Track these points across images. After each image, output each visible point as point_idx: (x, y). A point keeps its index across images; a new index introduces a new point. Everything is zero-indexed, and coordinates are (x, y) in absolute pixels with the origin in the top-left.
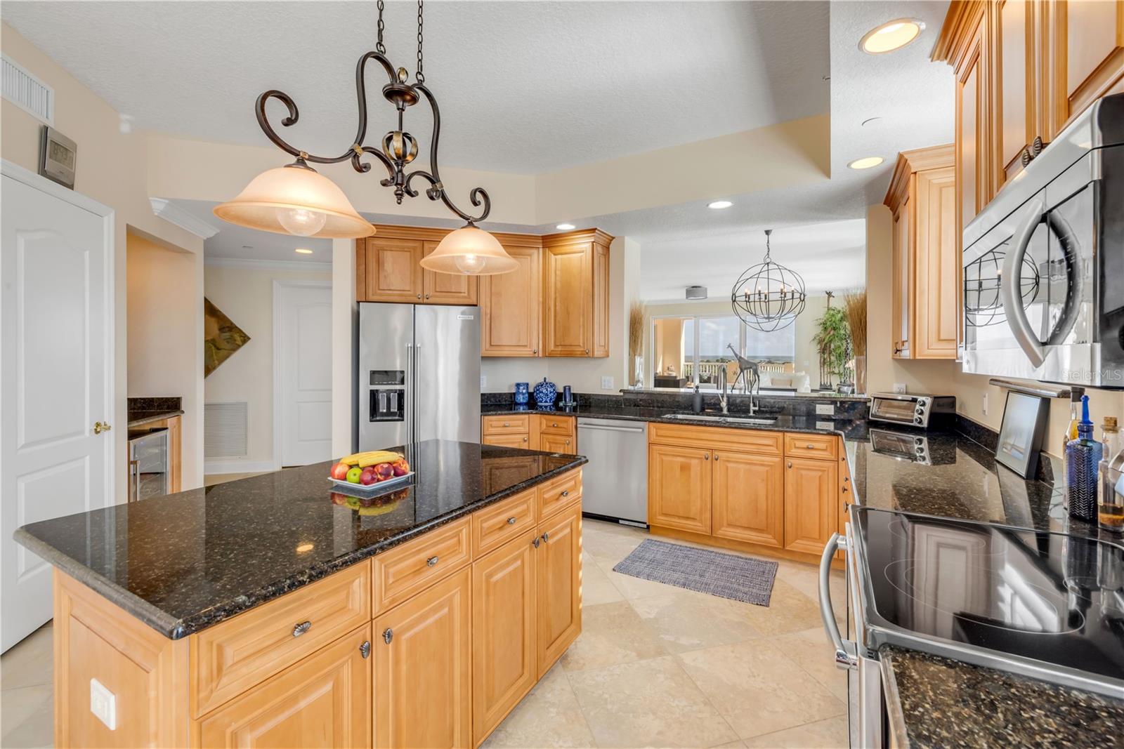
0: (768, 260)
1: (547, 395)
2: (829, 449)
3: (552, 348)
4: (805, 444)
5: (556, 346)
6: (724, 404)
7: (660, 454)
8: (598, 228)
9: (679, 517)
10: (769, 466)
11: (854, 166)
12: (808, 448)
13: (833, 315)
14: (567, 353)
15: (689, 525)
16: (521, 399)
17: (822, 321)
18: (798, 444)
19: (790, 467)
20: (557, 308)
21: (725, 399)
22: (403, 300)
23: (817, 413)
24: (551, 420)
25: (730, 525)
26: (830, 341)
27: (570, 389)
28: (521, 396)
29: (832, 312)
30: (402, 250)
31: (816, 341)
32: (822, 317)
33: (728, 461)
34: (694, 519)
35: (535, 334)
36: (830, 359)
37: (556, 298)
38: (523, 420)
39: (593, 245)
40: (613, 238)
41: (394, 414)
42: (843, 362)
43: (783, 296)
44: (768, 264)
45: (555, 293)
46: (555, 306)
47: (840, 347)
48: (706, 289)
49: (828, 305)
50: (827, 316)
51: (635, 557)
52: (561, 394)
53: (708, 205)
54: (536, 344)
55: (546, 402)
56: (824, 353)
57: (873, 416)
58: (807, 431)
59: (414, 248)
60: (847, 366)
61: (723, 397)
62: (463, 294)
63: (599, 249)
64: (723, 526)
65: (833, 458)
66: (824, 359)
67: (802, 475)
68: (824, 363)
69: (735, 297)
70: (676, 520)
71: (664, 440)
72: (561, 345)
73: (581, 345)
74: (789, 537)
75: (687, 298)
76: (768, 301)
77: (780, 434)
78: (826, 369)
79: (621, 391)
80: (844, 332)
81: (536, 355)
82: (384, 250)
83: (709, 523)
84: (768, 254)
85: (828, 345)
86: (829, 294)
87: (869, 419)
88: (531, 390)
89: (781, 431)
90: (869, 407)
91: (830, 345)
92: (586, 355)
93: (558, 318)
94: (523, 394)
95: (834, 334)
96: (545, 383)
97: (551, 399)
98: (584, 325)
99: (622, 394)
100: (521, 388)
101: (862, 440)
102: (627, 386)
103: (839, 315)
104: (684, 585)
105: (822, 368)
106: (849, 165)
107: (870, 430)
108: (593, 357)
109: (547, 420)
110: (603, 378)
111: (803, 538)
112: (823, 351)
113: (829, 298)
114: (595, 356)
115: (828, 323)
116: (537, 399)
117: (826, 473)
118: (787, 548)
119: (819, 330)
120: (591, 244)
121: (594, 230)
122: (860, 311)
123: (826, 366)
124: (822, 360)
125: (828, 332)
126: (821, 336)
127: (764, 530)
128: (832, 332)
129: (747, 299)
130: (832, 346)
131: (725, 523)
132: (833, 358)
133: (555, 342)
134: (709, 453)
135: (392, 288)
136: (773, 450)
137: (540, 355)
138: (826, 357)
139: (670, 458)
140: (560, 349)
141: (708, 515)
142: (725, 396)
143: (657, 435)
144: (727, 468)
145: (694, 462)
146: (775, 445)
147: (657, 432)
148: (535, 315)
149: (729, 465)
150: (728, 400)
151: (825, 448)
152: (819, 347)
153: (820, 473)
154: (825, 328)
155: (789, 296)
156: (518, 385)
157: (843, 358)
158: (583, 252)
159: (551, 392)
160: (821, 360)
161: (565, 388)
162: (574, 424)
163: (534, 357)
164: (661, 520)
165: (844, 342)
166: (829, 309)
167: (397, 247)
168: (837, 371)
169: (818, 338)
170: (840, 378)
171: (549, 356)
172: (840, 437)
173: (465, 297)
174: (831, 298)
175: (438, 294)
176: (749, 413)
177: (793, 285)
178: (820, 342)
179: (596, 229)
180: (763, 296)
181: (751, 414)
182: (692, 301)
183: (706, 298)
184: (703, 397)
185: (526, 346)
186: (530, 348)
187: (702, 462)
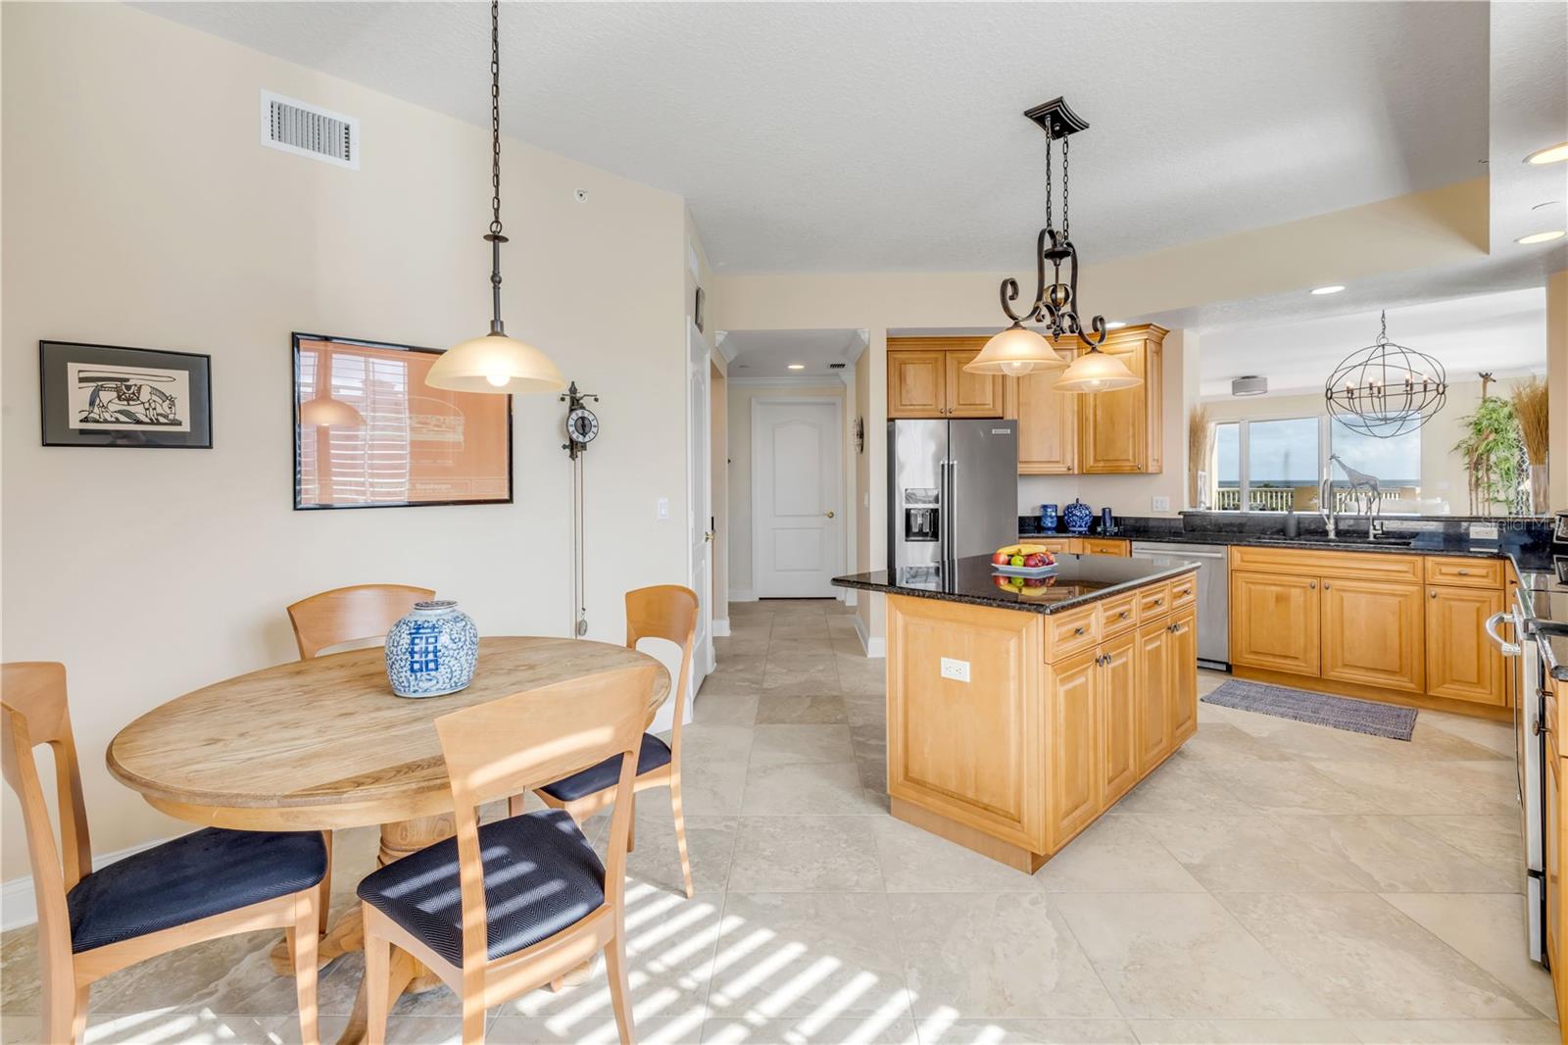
0: (1383, 341)
1: (1081, 518)
2: (1491, 574)
3: (1092, 463)
4: (1456, 570)
5: (1096, 460)
6: (1330, 527)
7: (1247, 583)
8: (1155, 323)
9: (1274, 656)
10: (1402, 596)
11: (1522, 242)
12: (1461, 574)
13: (1494, 410)
14: (1113, 470)
15: (1289, 665)
16: (1049, 523)
17: (1472, 420)
18: (1445, 570)
19: (1434, 597)
20: (1098, 417)
21: (1332, 521)
22: (926, 415)
23: (1471, 537)
24: (1098, 545)
25: (1345, 666)
26: (1489, 451)
27: (1110, 511)
28: (1049, 519)
29: (1491, 405)
30: (924, 362)
31: (1462, 451)
32: (1473, 413)
33: (1344, 591)
34: (1296, 658)
35: (1069, 447)
36: (1488, 478)
37: (1095, 406)
38: (1061, 544)
39: (1146, 343)
40: (1168, 331)
41: (926, 534)
42: (1515, 482)
43: (1409, 388)
44: (1383, 346)
45: (1095, 400)
46: (1095, 415)
47: (1507, 459)
48: (1266, 379)
49: (1484, 395)
50: (1483, 411)
51: (1220, 692)
52: (1099, 518)
53: (1311, 291)
54: (1072, 459)
55: (1081, 526)
56: (1477, 470)
57: (1558, 538)
58: (1458, 554)
59: (936, 360)
60: (1521, 488)
61: (1328, 518)
62: (987, 407)
63: (1151, 346)
64: (1336, 667)
65: (1498, 585)
66: (1478, 479)
67: (1451, 607)
68: (1477, 485)
69: (1332, 393)
70: (1271, 659)
71: (1253, 566)
72: (1104, 460)
73: (1131, 458)
74: (1433, 680)
75: (1233, 394)
76: (1385, 396)
77: (1419, 559)
78: (1480, 495)
79: (1180, 513)
80: (1516, 436)
81: (1071, 472)
82: (905, 364)
83: (1316, 663)
84: (1383, 333)
85: (1484, 457)
86: (1486, 377)
87: (1552, 543)
88: (1060, 513)
89: (1420, 555)
90: (1553, 530)
91: (1488, 457)
92: (1138, 472)
93: (1099, 429)
94: (1051, 517)
95: (1495, 440)
96: (1077, 505)
97: (1086, 523)
98: (1134, 436)
99: (1182, 517)
100: (1049, 510)
101: (1542, 571)
102: (1187, 508)
103: (1506, 411)
104: (1296, 718)
105: (1474, 493)
106: (1516, 241)
107: (1555, 556)
108: (1147, 474)
109: (1091, 544)
110: (1155, 498)
111: (1454, 681)
112: (1476, 466)
113: (1485, 383)
114: (1150, 471)
115: (1485, 423)
116: (1068, 523)
117: (1487, 604)
118: (1431, 694)
119: (1467, 434)
120: (1143, 342)
121: (1148, 326)
122: (1538, 407)
123: (1480, 489)
124: (1474, 480)
125: (1484, 436)
126: (1472, 442)
127: (1396, 672)
128: (1492, 437)
129: (1350, 395)
130: (1493, 458)
131: (1340, 664)
132: (1493, 477)
133: (1095, 456)
134: (1315, 581)
135: (914, 403)
136: (1409, 577)
137: (1076, 472)
138: (1480, 474)
139: (1261, 587)
140: (1101, 464)
141: (1315, 654)
142: (1332, 517)
143: (1242, 561)
144: (1342, 598)
145: (1295, 592)
146: (1411, 571)
147: (1242, 558)
148: (1069, 427)
149: (1344, 594)
150: (1336, 524)
151: (1485, 574)
152: (1467, 460)
153: (1478, 605)
154: (1479, 430)
155: (1418, 388)
156: (1045, 507)
157: (1514, 476)
158: (1132, 351)
159: (1087, 515)
160: (1470, 481)
161: (1104, 510)
162: (1129, 549)
163: (1068, 475)
164: (1249, 659)
165: (1516, 451)
166: (1485, 401)
167: (918, 359)
168: (1502, 496)
169: (1465, 445)
170: (1510, 508)
171: (1085, 473)
172: (1507, 562)
173: (989, 410)
174: (1490, 384)
175: (961, 407)
176: (1368, 537)
177: (1424, 371)
178: (1469, 451)
179: (1151, 325)
180: (1375, 390)
181: (1371, 539)
182: (1242, 396)
183: (1266, 392)
184: (1299, 521)
185: (1058, 462)
186: (1063, 463)
187: (1305, 594)
